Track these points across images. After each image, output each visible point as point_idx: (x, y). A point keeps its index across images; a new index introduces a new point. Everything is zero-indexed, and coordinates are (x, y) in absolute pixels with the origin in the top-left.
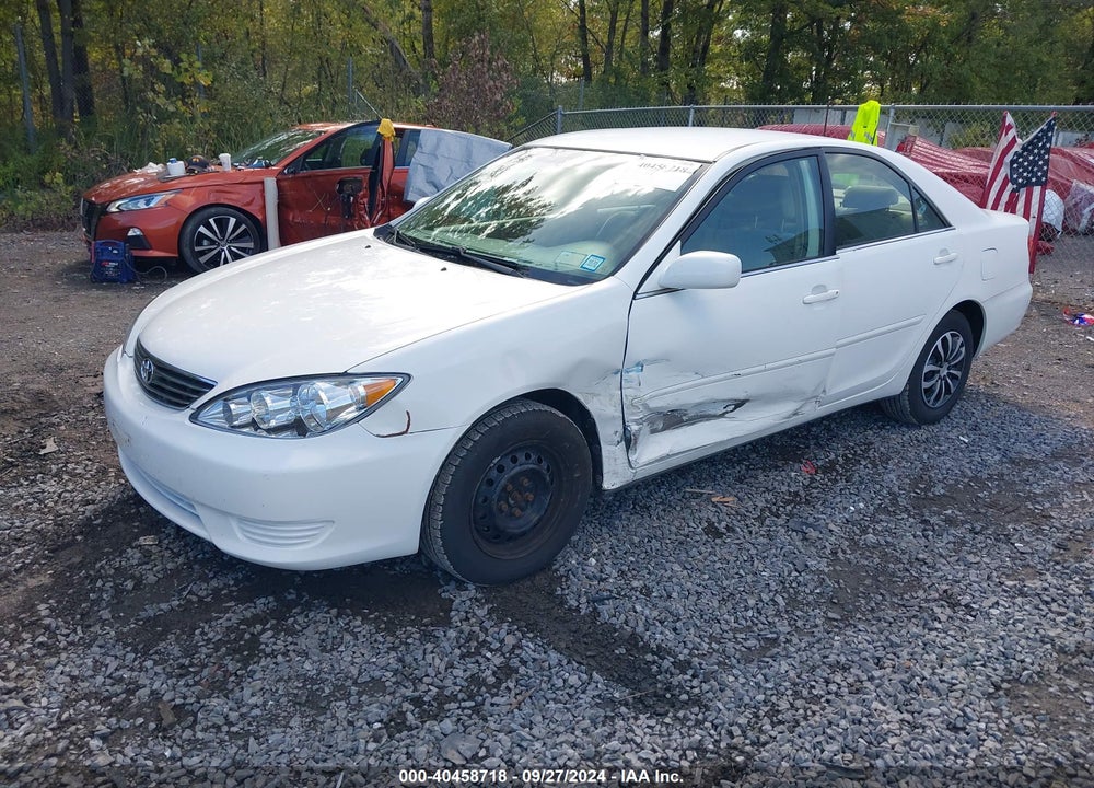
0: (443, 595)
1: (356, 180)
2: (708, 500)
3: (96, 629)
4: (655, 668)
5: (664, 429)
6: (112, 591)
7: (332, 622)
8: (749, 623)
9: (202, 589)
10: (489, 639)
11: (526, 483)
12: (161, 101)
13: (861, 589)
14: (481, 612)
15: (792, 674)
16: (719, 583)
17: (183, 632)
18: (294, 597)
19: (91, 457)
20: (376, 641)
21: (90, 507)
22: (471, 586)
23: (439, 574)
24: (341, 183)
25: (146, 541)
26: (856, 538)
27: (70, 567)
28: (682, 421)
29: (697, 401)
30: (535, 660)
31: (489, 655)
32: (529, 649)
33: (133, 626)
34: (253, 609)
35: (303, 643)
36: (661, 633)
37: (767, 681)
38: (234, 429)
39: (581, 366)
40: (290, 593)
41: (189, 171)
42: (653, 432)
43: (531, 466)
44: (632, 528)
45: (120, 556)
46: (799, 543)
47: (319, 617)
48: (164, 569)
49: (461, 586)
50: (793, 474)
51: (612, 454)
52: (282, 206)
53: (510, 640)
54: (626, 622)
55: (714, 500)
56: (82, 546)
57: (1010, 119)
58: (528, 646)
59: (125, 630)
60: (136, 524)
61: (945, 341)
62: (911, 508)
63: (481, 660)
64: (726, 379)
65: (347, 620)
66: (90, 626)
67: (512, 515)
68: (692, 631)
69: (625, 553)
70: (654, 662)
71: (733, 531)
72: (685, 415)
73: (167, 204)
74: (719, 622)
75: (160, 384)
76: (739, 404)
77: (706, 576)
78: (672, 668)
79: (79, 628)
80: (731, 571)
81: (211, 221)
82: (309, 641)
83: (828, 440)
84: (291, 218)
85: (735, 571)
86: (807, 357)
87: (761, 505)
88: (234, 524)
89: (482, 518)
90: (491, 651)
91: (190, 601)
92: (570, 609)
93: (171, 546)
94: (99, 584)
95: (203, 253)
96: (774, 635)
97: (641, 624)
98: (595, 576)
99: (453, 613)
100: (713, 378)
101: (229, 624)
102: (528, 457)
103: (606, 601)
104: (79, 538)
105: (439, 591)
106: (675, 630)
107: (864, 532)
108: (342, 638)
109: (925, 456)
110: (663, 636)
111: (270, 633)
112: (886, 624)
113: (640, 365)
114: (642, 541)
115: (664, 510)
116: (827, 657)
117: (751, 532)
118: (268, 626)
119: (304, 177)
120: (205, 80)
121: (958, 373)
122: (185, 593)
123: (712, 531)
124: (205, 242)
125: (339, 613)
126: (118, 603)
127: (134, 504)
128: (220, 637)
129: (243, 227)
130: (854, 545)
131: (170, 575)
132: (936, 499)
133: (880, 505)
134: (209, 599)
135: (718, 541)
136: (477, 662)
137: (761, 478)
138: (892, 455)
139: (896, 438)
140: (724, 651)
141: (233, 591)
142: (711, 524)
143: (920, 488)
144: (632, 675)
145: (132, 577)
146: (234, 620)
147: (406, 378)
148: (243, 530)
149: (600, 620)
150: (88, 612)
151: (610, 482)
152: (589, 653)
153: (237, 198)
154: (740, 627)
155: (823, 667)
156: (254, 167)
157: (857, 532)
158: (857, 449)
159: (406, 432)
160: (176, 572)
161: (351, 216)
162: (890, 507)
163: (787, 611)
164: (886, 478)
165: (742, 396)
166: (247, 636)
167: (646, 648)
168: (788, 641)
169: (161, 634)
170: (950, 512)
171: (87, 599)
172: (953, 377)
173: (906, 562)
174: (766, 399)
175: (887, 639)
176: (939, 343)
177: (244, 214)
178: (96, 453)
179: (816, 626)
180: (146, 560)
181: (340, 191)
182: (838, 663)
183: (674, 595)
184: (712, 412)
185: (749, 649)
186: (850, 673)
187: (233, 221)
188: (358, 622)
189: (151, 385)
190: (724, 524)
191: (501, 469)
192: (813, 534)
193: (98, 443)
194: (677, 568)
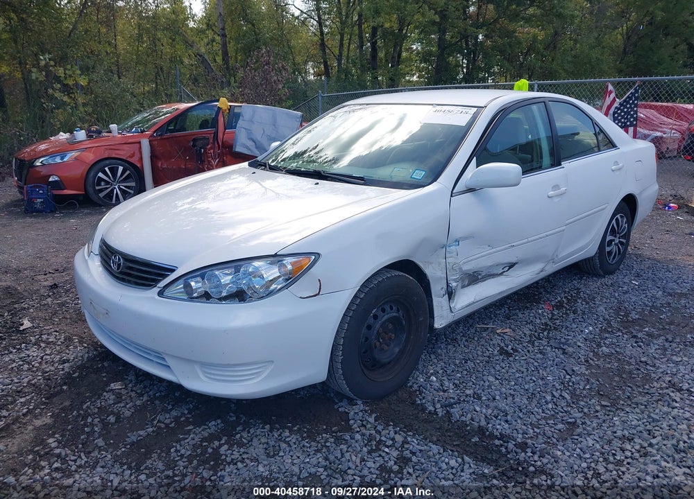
0: (340, 409)
1: (204, 138)
2: (493, 331)
3: (95, 454)
4: (504, 450)
5: (468, 285)
6: (100, 425)
7: (268, 435)
8: (552, 413)
9: (167, 418)
10: (383, 438)
11: (390, 326)
12: (58, 95)
13: (614, 384)
14: (372, 420)
15: (598, 446)
16: (522, 387)
17: (162, 451)
18: (235, 418)
19: (58, 330)
20: (304, 446)
21: (66, 365)
22: (359, 402)
23: (332, 395)
24: (194, 140)
25: (116, 386)
26: (596, 350)
27: (63, 410)
28: (478, 279)
29: (489, 264)
30: (421, 451)
31: (387, 450)
32: (414, 444)
33: (123, 449)
34: (208, 430)
35: (253, 452)
36: (500, 424)
37: (584, 453)
38: (191, 299)
39: (422, 243)
40: (231, 417)
41: (89, 137)
42: (463, 287)
43: (394, 314)
44: (451, 354)
45: (99, 398)
46: (562, 356)
47: (258, 432)
48: (135, 406)
49: (352, 402)
50: (540, 311)
51: (439, 303)
52: (153, 157)
53: (399, 438)
54: (472, 419)
55: (498, 331)
56: (68, 393)
57: (610, 87)
58: (413, 442)
59: (119, 453)
60: (104, 375)
61: (617, 220)
62: (622, 328)
63: (384, 454)
64: (506, 249)
65: (279, 433)
66: (90, 452)
67: (382, 349)
68: (519, 421)
69: (453, 371)
70: (501, 446)
71: (517, 351)
72: (480, 275)
73: (76, 158)
74: (533, 413)
75: (129, 271)
76: (511, 266)
77: (513, 383)
78: (515, 449)
79: (82, 454)
80: (528, 379)
81: (107, 169)
82: (257, 449)
83: (551, 288)
84: (160, 165)
85: (530, 378)
86: (550, 232)
87: (528, 333)
88: (198, 369)
89: (364, 353)
90: (388, 447)
91: (159, 428)
92: (430, 412)
93: (134, 389)
94: (89, 420)
95: (101, 191)
96: (573, 420)
97: (483, 419)
98: (439, 389)
99: (351, 422)
100: (498, 249)
101: (194, 442)
102: (391, 308)
103: (455, 406)
104: (65, 387)
105: (336, 407)
106: (507, 421)
107: (599, 346)
108: (279, 446)
109: (616, 295)
110: (500, 427)
111: (226, 447)
112: (643, 407)
113: (457, 241)
114: (461, 363)
115: (466, 341)
116: (615, 432)
117: (528, 351)
118: (223, 441)
119: (168, 138)
120: (83, 82)
121: (624, 241)
122: (155, 422)
123: (503, 352)
124: (103, 183)
125: (271, 427)
126: (107, 433)
127: (100, 360)
128: (189, 453)
129: (128, 172)
130: (596, 354)
131: (140, 410)
132: (634, 321)
133: (602, 327)
134: (173, 425)
135: (511, 359)
136: (380, 455)
137: (521, 316)
138: (595, 295)
139: (593, 285)
140: (544, 434)
141: (189, 418)
142: (502, 348)
143: (621, 315)
144: (490, 455)
145: (112, 413)
146: (197, 439)
147: (317, 256)
148: (204, 372)
149: (454, 420)
150: (86, 442)
151: (439, 323)
152: (455, 443)
153: (124, 153)
154: (548, 416)
155: (615, 439)
156: (133, 133)
157: (595, 346)
158: (571, 292)
159: (318, 294)
160: (144, 406)
161: (203, 162)
162: (607, 329)
163: (573, 403)
164: (599, 309)
165: (514, 260)
166: (210, 450)
167: (492, 436)
168: (583, 424)
169: (145, 454)
170: (647, 329)
171: (83, 432)
172: (621, 243)
173: (634, 364)
174: (527, 262)
175: (649, 417)
176: (614, 221)
177: (128, 164)
178: (60, 327)
179: (597, 411)
180: (119, 400)
181: (194, 146)
182: (624, 436)
183: (498, 397)
184: (495, 272)
185: (560, 430)
186: (634, 442)
187: (121, 168)
188: (287, 434)
189: (121, 273)
190: (510, 347)
191: (375, 317)
192: (570, 350)
193: (60, 319)
194: (491, 379)
